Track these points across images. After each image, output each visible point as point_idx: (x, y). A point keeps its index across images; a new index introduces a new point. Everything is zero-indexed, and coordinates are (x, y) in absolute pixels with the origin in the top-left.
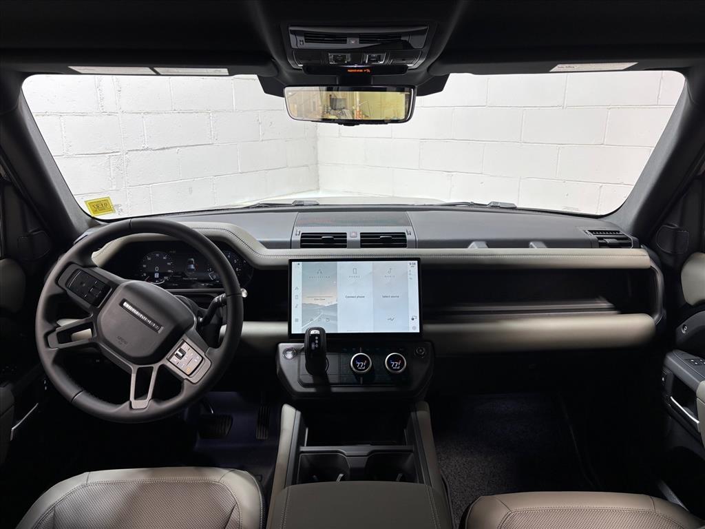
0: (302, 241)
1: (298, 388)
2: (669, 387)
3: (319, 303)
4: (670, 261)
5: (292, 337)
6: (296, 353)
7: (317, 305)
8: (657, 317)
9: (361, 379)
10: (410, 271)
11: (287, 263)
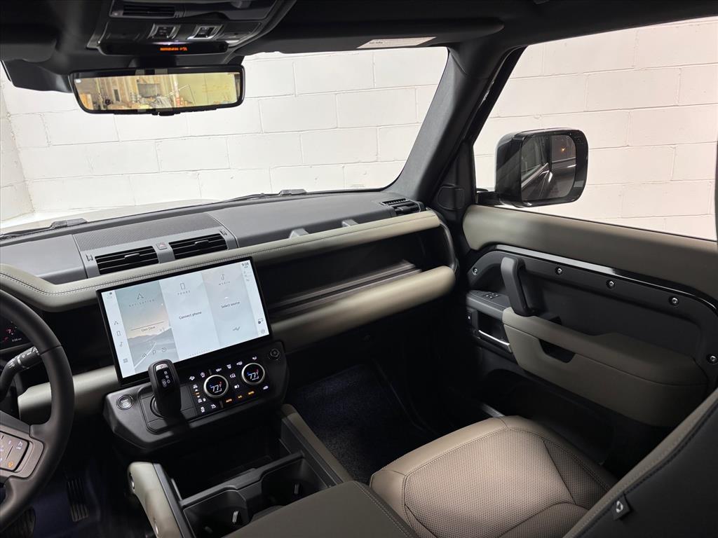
0: (100, 266)
1: (148, 438)
2: (475, 322)
3: (150, 334)
4: (452, 217)
5: (123, 383)
6: (134, 399)
7: (147, 336)
8: (453, 266)
9: (221, 403)
10: (245, 272)
11: (95, 295)
